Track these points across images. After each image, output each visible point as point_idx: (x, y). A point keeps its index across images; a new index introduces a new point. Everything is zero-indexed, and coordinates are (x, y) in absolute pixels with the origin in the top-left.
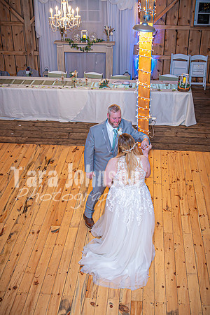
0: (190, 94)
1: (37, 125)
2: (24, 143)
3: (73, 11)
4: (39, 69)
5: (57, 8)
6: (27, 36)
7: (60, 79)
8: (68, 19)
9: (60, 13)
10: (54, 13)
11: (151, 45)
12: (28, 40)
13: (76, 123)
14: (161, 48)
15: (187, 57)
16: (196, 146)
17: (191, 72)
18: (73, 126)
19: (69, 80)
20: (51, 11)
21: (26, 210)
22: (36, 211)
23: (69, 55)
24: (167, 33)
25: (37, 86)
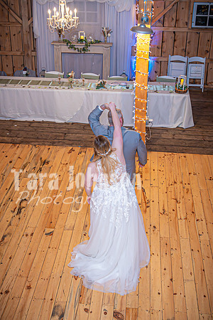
0: (187, 95)
1: (33, 125)
2: (19, 144)
3: (71, 13)
4: (36, 69)
5: (55, 9)
6: (25, 36)
7: (57, 80)
8: (66, 21)
9: (58, 14)
10: (53, 14)
11: (148, 47)
12: (25, 41)
13: (73, 123)
14: (160, 50)
15: (185, 59)
16: (194, 148)
17: (189, 73)
18: (69, 127)
19: (66, 80)
20: (49, 12)
21: (20, 212)
22: (30, 213)
23: (67, 56)
24: (165, 35)
25: (33, 86)
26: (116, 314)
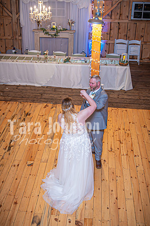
0: (128, 67)
1: (19, 88)
2: (10, 101)
3: (46, 9)
4: (22, 49)
5: (35, 7)
6: (14, 26)
7: (36, 56)
8: (43, 15)
9: (37, 10)
10: (33, 10)
11: (101, 33)
12: (14, 29)
13: (47, 87)
14: (108, 36)
15: (126, 42)
16: (132, 105)
17: (129, 52)
18: (45, 89)
19: (43, 57)
20: (31, 9)
21: (10, 149)
22: (17, 150)
23: (43, 39)
24: (112, 25)
25: (20, 61)
26: (77, 223)
